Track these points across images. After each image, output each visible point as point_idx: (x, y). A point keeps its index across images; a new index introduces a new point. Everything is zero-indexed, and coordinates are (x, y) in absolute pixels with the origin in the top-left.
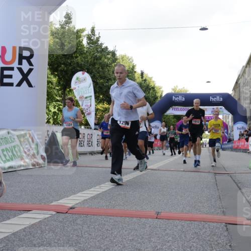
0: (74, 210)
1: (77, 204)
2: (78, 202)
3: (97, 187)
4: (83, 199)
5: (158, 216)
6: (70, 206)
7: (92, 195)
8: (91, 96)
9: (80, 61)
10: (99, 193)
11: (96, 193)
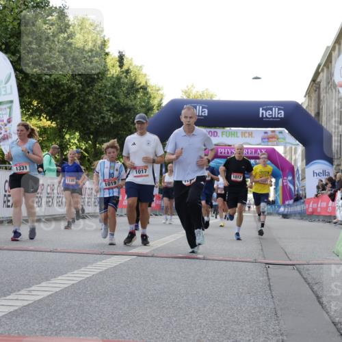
8: (12, 102)
10: (26, 303)
11: (20, 304)
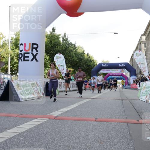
0: (57, 118)
1: (59, 115)
2: (59, 114)
3: (68, 107)
4: (61, 112)
5: (96, 120)
6: (56, 116)
7: (66, 111)
8: (64, 65)
9: (59, 49)
10: (68, 110)
